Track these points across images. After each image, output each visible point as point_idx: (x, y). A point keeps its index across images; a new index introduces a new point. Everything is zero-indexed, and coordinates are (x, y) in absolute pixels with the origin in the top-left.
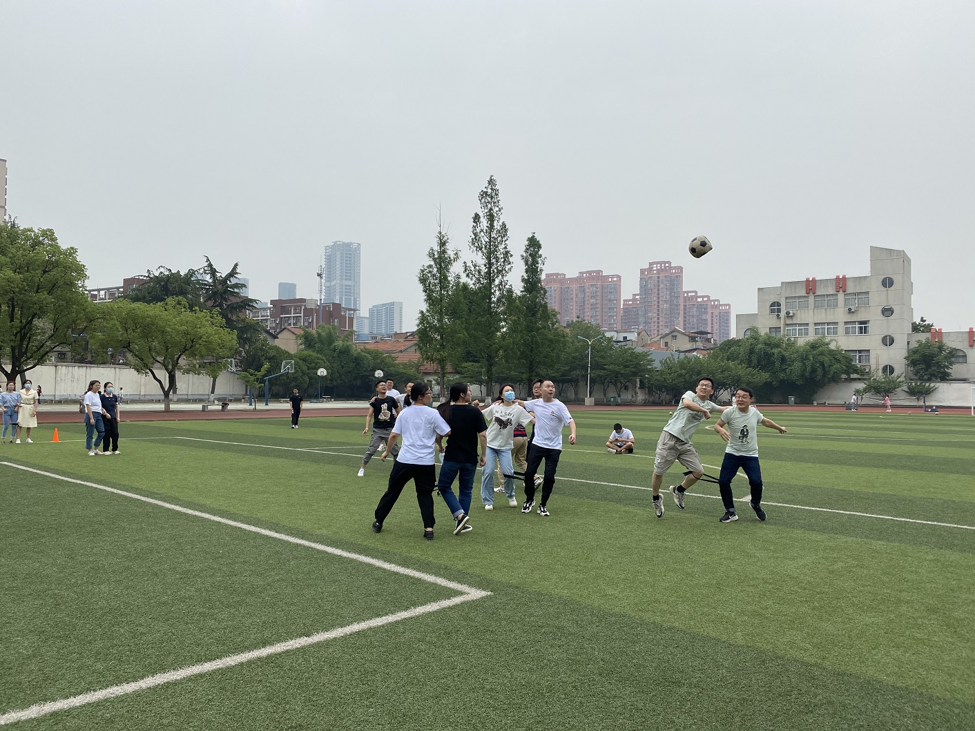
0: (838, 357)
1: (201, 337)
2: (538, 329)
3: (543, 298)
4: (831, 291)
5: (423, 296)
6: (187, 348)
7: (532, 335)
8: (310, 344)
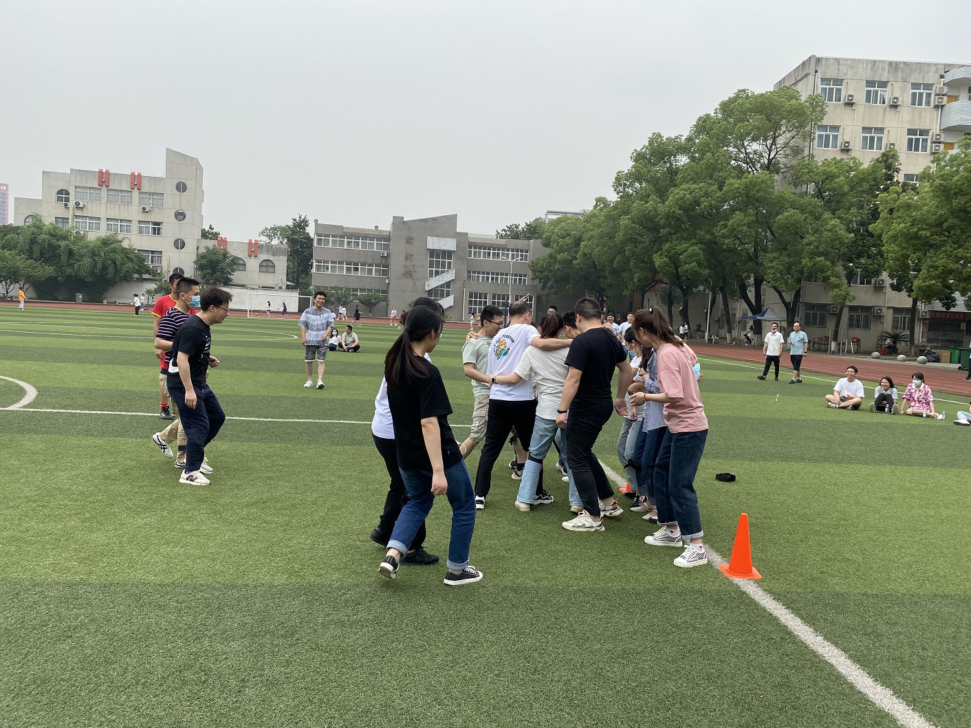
0: (131, 256)
4: (126, 187)
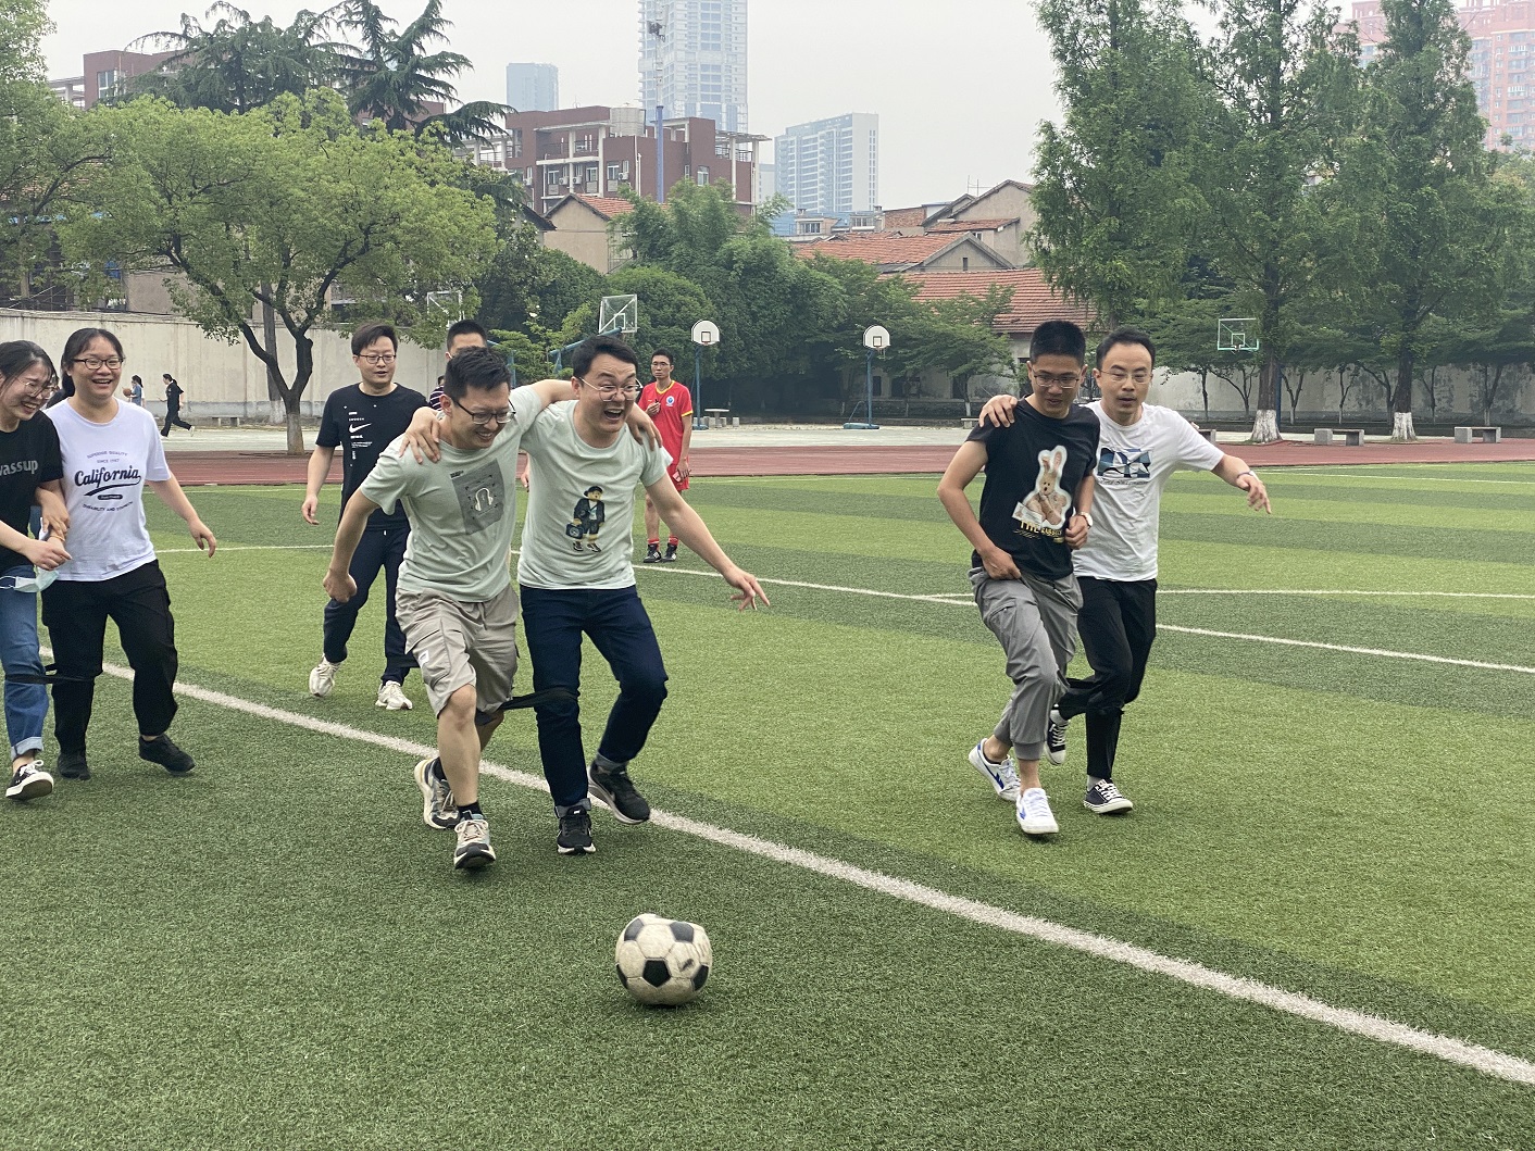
1: (396, 218)
2: (1440, 175)
3: (1457, 69)
5: (1053, 71)
6: (349, 254)
7: (1421, 199)
8: (652, 247)
